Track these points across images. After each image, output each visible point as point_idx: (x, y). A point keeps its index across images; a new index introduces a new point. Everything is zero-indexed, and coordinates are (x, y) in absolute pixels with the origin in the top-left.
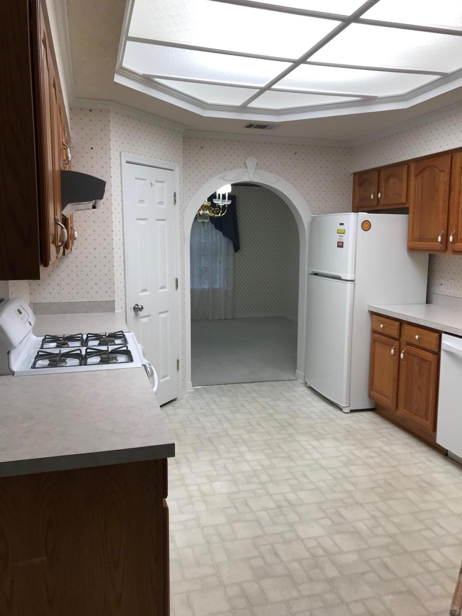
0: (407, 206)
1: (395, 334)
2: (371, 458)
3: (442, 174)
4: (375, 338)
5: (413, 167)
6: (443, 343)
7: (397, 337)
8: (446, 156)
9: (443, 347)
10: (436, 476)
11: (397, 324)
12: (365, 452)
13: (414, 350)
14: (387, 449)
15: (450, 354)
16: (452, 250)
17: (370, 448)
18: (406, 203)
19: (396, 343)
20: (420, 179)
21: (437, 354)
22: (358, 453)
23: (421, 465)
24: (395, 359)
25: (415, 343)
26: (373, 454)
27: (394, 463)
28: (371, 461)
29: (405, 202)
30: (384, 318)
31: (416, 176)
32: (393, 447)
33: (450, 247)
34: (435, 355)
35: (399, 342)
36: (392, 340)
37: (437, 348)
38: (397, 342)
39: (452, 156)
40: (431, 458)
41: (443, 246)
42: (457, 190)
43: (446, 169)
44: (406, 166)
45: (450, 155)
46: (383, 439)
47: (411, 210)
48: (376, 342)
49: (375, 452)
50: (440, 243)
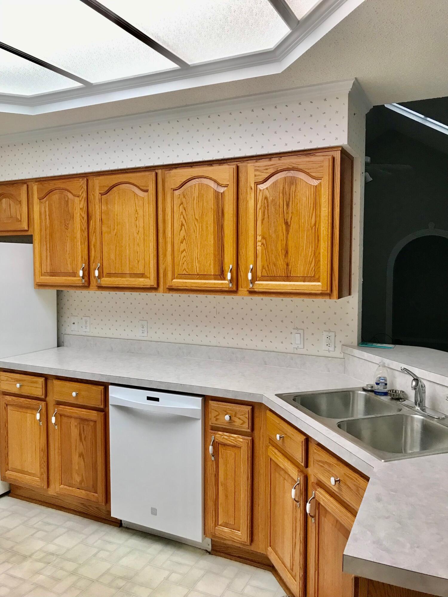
0: (29, 233)
1: (39, 392)
2: (38, 572)
3: (77, 200)
4: (7, 402)
5: (35, 187)
6: (111, 396)
7: (43, 397)
8: (81, 180)
9: (111, 402)
10: (125, 561)
11: (41, 380)
12: (27, 565)
13: (68, 410)
14: (52, 548)
15: (123, 409)
16: (97, 286)
17: (30, 556)
18: (28, 230)
19: (42, 405)
20: (47, 202)
21: (104, 411)
22: (18, 573)
23: (102, 554)
24: (41, 424)
25: (71, 402)
26: (39, 565)
27: (70, 566)
28: (41, 577)
29: (26, 228)
30: (18, 375)
31: (40, 199)
32: (57, 541)
33: (93, 283)
34: (100, 413)
35: (45, 402)
36: (35, 401)
37: (102, 404)
38: (43, 403)
39: (87, 180)
40: (107, 538)
41: (85, 281)
42: (99, 219)
43: (82, 193)
44: (25, 186)
45: (86, 179)
46: (40, 534)
47: (36, 238)
48: (9, 408)
49: (40, 560)
50: (81, 278)
